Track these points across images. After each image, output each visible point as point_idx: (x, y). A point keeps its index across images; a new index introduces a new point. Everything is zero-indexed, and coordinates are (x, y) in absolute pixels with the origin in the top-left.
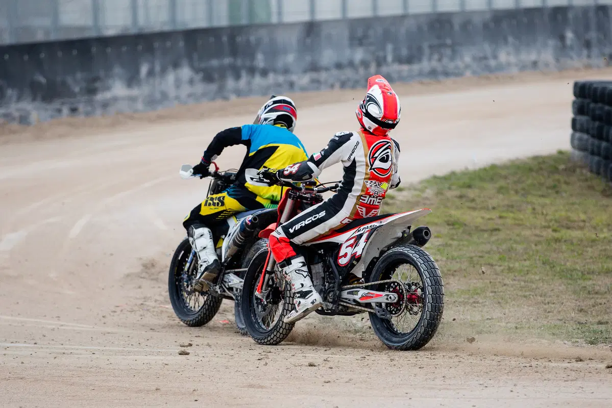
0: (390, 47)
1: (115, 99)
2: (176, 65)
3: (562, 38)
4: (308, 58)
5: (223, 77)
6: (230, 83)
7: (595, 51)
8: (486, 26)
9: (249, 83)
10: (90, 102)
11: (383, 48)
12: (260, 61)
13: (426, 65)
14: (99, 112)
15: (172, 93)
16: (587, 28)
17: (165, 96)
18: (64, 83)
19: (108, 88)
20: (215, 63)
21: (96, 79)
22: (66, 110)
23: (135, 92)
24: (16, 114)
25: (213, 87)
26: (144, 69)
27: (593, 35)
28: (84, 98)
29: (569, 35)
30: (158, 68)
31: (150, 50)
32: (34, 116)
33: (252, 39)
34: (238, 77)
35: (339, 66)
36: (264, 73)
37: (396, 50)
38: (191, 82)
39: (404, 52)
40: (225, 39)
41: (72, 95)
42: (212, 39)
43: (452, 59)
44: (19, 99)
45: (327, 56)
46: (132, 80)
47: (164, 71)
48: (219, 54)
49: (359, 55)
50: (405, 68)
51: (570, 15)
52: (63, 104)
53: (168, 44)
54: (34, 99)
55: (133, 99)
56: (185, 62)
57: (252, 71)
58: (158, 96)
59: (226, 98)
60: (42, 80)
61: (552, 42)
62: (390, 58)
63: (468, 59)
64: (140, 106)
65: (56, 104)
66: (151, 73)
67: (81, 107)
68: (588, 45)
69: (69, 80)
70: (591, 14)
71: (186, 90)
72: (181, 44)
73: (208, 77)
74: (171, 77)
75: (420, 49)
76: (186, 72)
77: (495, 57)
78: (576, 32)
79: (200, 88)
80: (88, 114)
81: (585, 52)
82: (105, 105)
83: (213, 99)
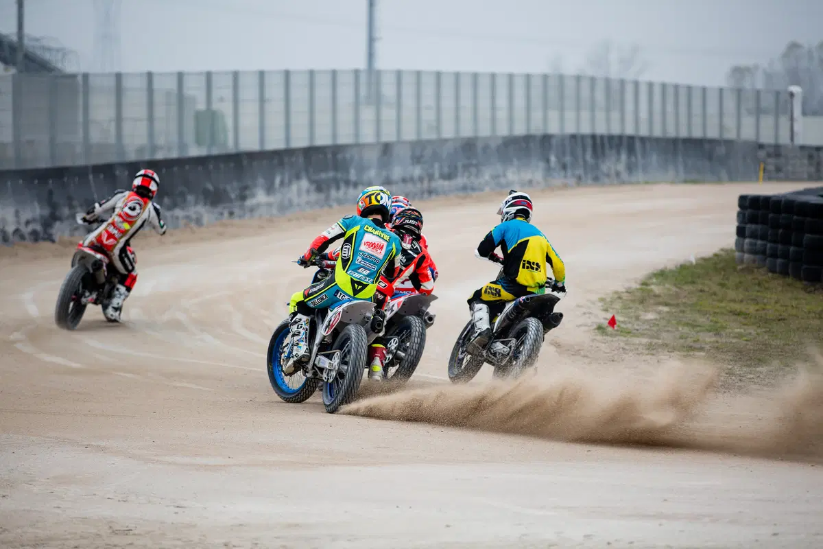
0: (436, 166)
1: (258, 205)
2: (298, 177)
3: (548, 161)
4: (384, 173)
5: (329, 188)
6: (333, 193)
7: (569, 173)
8: (498, 149)
9: (345, 193)
10: (242, 207)
11: (432, 166)
12: (353, 175)
13: (460, 181)
14: (248, 215)
15: (296, 200)
16: (564, 154)
17: (291, 204)
18: (225, 191)
19: (253, 196)
20: (323, 176)
21: (246, 188)
22: (226, 214)
23: (271, 199)
24: (194, 216)
25: (322, 196)
26: (278, 180)
27: (568, 159)
28: (237, 203)
29: (553, 159)
30: (286, 180)
31: (281, 164)
32: (206, 218)
33: (348, 156)
34: (338, 188)
35: (404, 180)
36: (356, 185)
37: (441, 167)
38: (308, 191)
39: (446, 170)
40: (330, 156)
41: (231, 201)
42: (321, 156)
43: (477, 176)
44: (196, 203)
45: (397, 172)
46: (270, 190)
47: (290, 182)
48: (325, 170)
49: (417, 171)
50: (446, 183)
51: (554, 141)
52: (224, 208)
53: (294, 159)
54: (205, 204)
55: (269, 205)
56: (303, 174)
57: (347, 183)
58: (286, 202)
59: (330, 206)
60: (210, 187)
61: (542, 165)
62: (437, 175)
63: (487, 177)
64: (274, 211)
65: (219, 209)
66: (282, 183)
67: (237, 211)
68: (564, 167)
69: (228, 188)
70: (567, 142)
71: (304, 198)
72: (301, 160)
73: (319, 189)
74: (294, 187)
75: (456, 168)
76: (304, 183)
77: (505, 175)
78: (557, 157)
79: (314, 197)
80: (240, 217)
81: (562, 173)
82: (252, 210)
83: (322, 206)
